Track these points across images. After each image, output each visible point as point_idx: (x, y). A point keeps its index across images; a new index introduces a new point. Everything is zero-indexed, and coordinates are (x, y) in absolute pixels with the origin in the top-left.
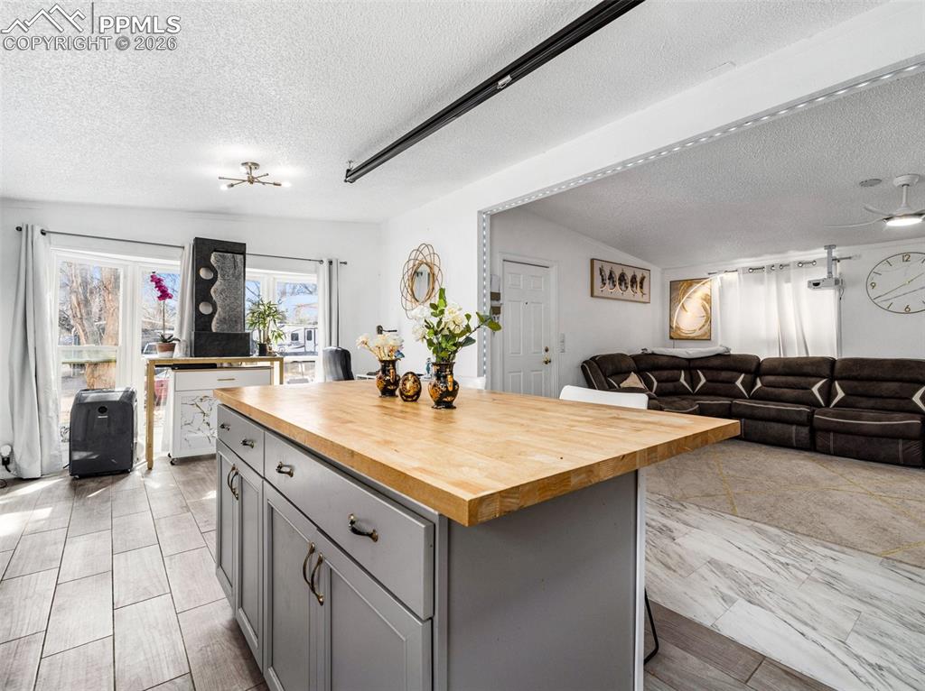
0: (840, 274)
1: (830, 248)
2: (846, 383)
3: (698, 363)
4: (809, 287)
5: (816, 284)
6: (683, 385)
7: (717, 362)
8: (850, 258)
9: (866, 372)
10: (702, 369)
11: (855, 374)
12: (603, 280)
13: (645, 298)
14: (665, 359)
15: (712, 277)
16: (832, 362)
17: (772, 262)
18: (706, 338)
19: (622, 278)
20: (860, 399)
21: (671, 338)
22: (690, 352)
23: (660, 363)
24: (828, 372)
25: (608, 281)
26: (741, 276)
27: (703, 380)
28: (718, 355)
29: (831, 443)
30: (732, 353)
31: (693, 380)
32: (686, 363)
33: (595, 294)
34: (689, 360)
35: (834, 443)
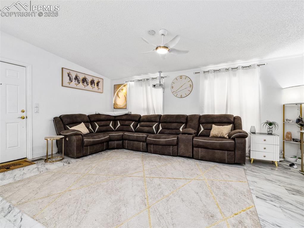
0: (164, 83)
1: (160, 72)
2: (163, 124)
3: (118, 118)
4: (152, 87)
5: (154, 86)
6: (111, 127)
7: (124, 118)
8: (166, 77)
10: (119, 120)
11: (165, 121)
12: (70, 79)
13: (100, 91)
14: (103, 117)
15: (126, 83)
16: (160, 116)
17: (144, 78)
18: (125, 108)
19: (84, 80)
20: (166, 130)
21: (114, 108)
22: (115, 113)
23: (101, 118)
24: (158, 120)
25: (74, 80)
26: (135, 83)
27: (119, 125)
28: (126, 114)
31: (115, 125)
32: (114, 118)
33: (64, 85)
34: (115, 117)
35: (153, 149)
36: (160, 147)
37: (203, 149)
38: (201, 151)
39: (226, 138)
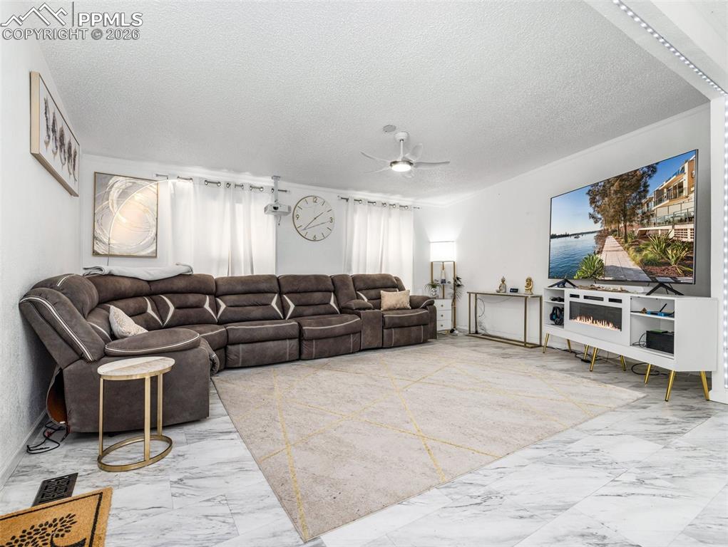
1: (276, 178)
2: (291, 295)
3: (161, 286)
7: (181, 284)
8: (286, 191)
9: (302, 286)
10: (167, 293)
12: (47, 127)
13: (76, 187)
14: (128, 283)
15: (161, 181)
16: (277, 279)
19: (62, 139)
20: (304, 308)
21: (95, 254)
22: (152, 272)
24: (277, 288)
25: (51, 135)
26: (197, 186)
27: (172, 308)
28: (181, 275)
29: (314, 349)
30: (195, 272)
31: (161, 309)
32: (148, 286)
33: (37, 150)
35: (316, 348)
36: (331, 341)
37: (397, 330)
38: (395, 332)
39: (408, 309)
